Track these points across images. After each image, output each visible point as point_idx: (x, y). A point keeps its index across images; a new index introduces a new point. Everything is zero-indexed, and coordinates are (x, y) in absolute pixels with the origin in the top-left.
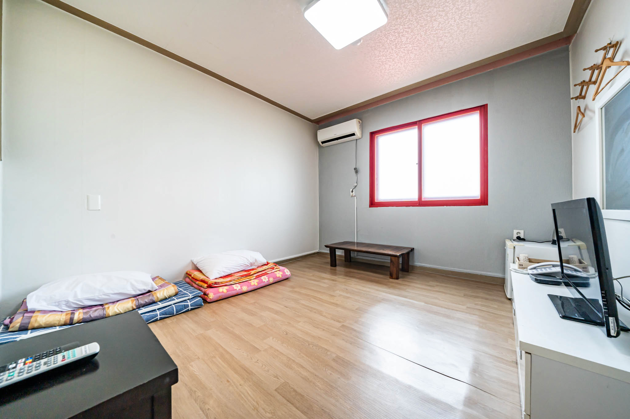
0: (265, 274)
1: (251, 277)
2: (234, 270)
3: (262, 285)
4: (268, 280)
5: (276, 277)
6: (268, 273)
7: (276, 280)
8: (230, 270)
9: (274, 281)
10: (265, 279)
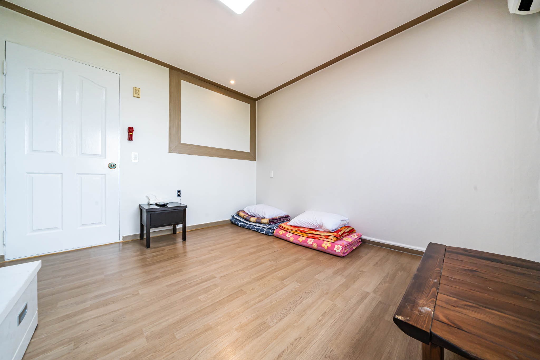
0: (317, 238)
1: (306, 234)
2: (304, 225)
3: (305, 244)
4: (311, 243)
5: (321, 246)
6: (319, 238)
7: (319, 248)
8: (301, 223)
9: (316, 248)
10: (310, 242)
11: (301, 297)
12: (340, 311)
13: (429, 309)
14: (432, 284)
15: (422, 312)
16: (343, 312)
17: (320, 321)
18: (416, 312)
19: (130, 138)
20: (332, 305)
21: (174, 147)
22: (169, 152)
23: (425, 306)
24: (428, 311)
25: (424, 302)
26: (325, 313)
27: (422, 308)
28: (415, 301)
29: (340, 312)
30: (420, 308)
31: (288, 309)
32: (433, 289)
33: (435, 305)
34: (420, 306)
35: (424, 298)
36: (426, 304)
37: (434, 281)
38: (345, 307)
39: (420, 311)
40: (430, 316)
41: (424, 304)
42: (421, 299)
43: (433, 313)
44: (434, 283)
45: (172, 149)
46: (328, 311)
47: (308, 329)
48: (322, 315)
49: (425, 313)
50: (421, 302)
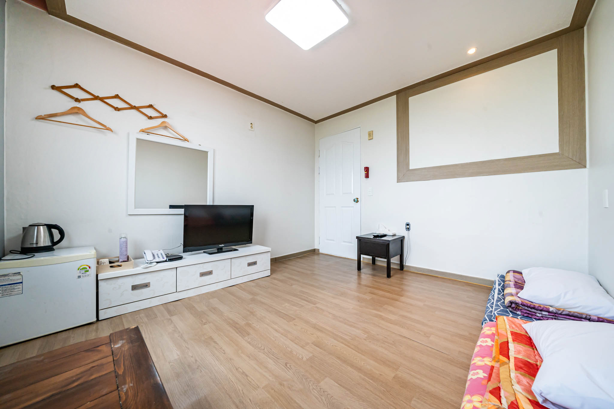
11: (278, 359)
12: (244, 391)
13: (116, 346)
14: (127, 378)
15: (121, 340)
16: (243, 394)
17: (237, 369)
18: (125, 337)
19: (367, 176)
20: (258, 385)
21: (402, 175)
22: (397, 182)
23: (121, 346)
24: (116, 344)
25: (124, 349)
26: (247, 376)
27: (123, 343)
28: (132, 343)
29: (242, 391)
30: (124, 341)
31: (263, 348)
32: (122, 371)
33: (113, 355)
34: (125, 343)
35: (126, 352)
36: (121, 348)
37: (127, 386)
38: (250, 399)
39: (122, 339)
40: (114, 342)
41: (123, 347)
42: (128, 349)
43: (112, 346)
44: (125, 383)
45: (400, 178)
46: (249, 379)
47: (231, 359)
48: (243, 372)
49: (118, 341)
50: (126, 347)
